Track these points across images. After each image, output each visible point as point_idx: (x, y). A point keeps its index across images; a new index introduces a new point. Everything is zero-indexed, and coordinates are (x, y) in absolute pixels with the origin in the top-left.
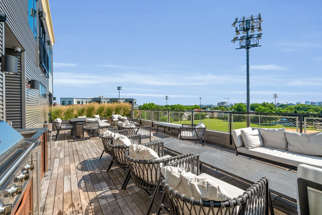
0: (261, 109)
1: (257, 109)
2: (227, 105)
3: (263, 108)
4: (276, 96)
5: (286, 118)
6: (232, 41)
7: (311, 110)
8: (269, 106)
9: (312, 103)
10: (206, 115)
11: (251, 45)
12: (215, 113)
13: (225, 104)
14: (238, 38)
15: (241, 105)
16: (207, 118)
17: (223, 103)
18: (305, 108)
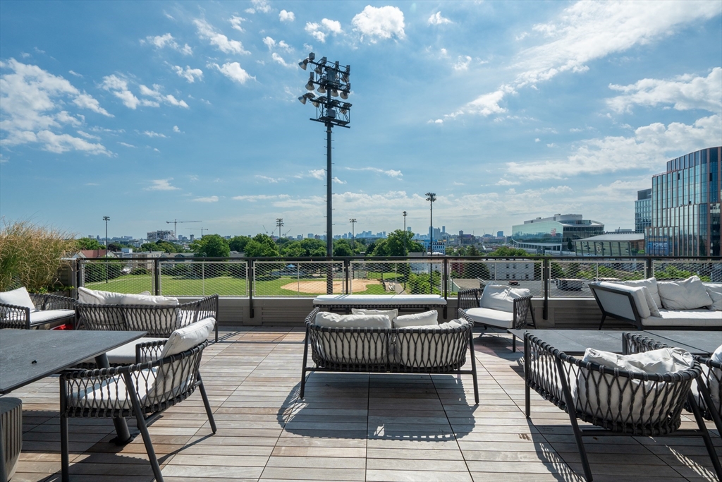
0: (255, 248)
1: (247, 247)
2: (173, 239)
3: (259, 245)
4: (280, 223)
5: (293, 264)
6: (300, 99)
7: (322, 247)
8: (268, 241)
9: (316, 236)
10: (123, 267)
11: (336, 121)
12: (148, 261)
13: (169, 238)
14: (314, 96)
15: (217, 240)
16: (124, 273)
17: (161, 234)
18: (315, 246)
